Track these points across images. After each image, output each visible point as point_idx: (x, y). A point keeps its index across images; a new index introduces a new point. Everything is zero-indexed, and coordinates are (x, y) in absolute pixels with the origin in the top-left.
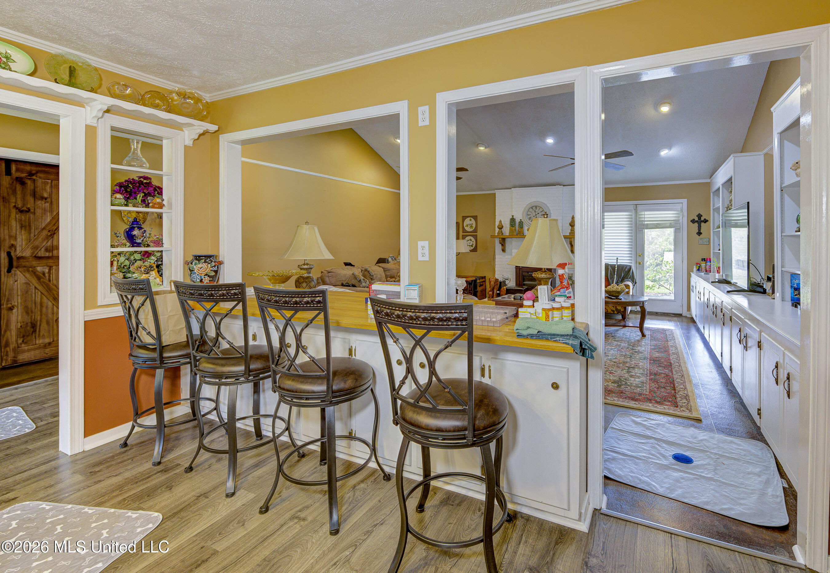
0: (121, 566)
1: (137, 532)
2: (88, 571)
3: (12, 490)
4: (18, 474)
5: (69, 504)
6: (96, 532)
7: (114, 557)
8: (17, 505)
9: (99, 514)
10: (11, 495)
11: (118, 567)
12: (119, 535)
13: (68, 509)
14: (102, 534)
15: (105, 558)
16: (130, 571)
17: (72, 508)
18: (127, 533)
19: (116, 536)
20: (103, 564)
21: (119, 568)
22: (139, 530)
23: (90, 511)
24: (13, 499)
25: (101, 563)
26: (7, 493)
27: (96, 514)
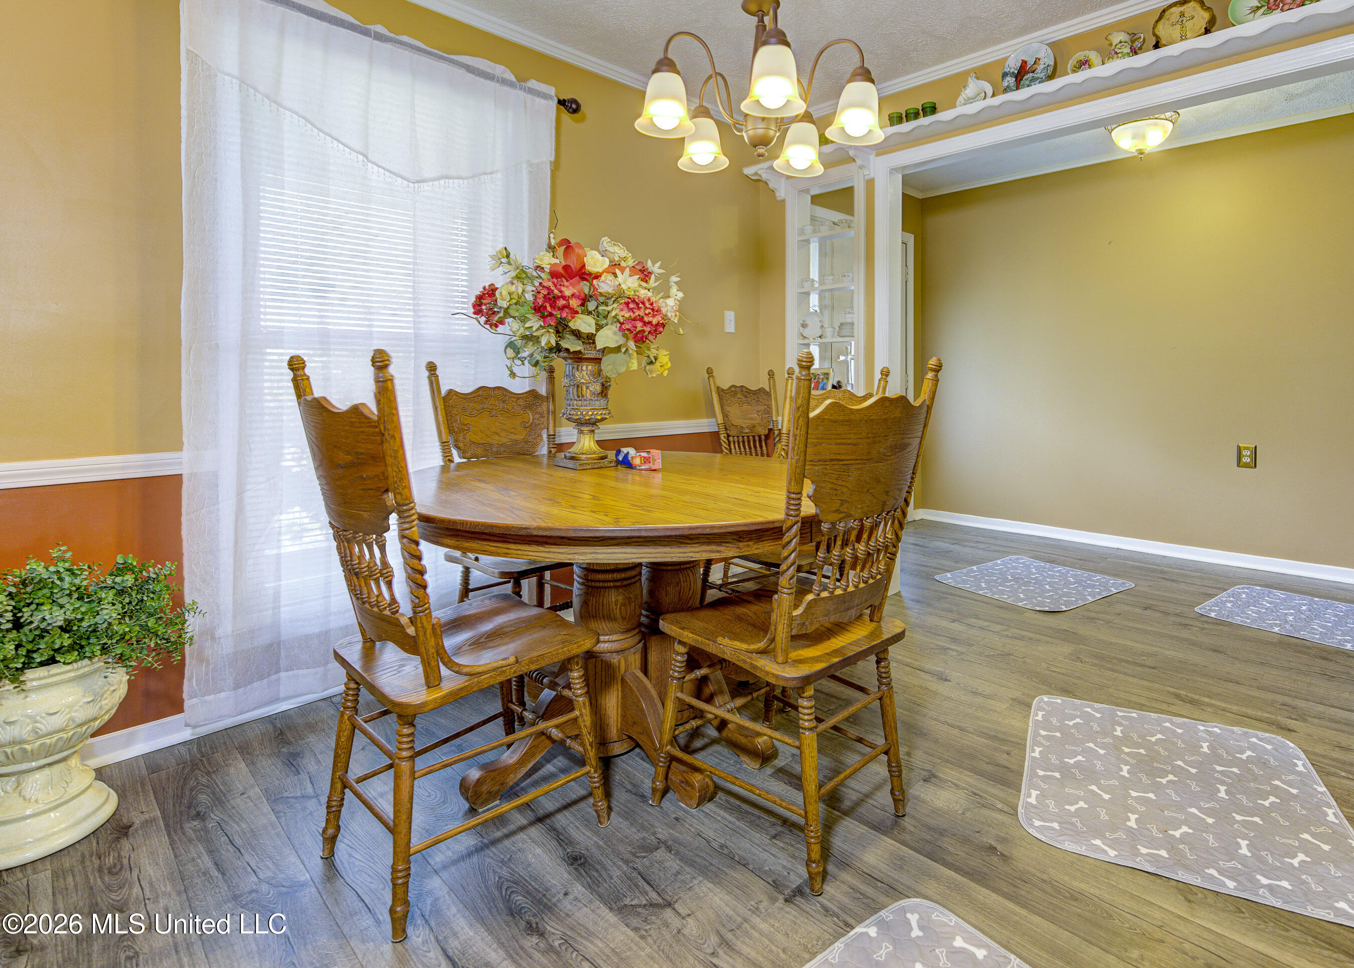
0: (1247, 915)
1: (1336, 904)
2: (1212, 875)
3: (1305, 720)
4: (1337, 708)
5: (1326, 786)
6: (1293, 846)
7: (1258, 895)
8: (1279, 738)
9: (1333, 832)
10: (1292, 724)
11: (1243, 913)
12: (1310, 880)
13: (1315, 789)
14: (1295, 856)
15: (1249, 885)
16: (1244, 934)
17: (1321, 793)
18: (1321, 889)
19: (1304, 877)
20: (1236, 888)
21: (1242, 915)
22: (1342, 905)
23: (1331, 818)
24: (1289, 730)
25: (1235, 884)
26: (1295, 719)
27: (1331, 828)
